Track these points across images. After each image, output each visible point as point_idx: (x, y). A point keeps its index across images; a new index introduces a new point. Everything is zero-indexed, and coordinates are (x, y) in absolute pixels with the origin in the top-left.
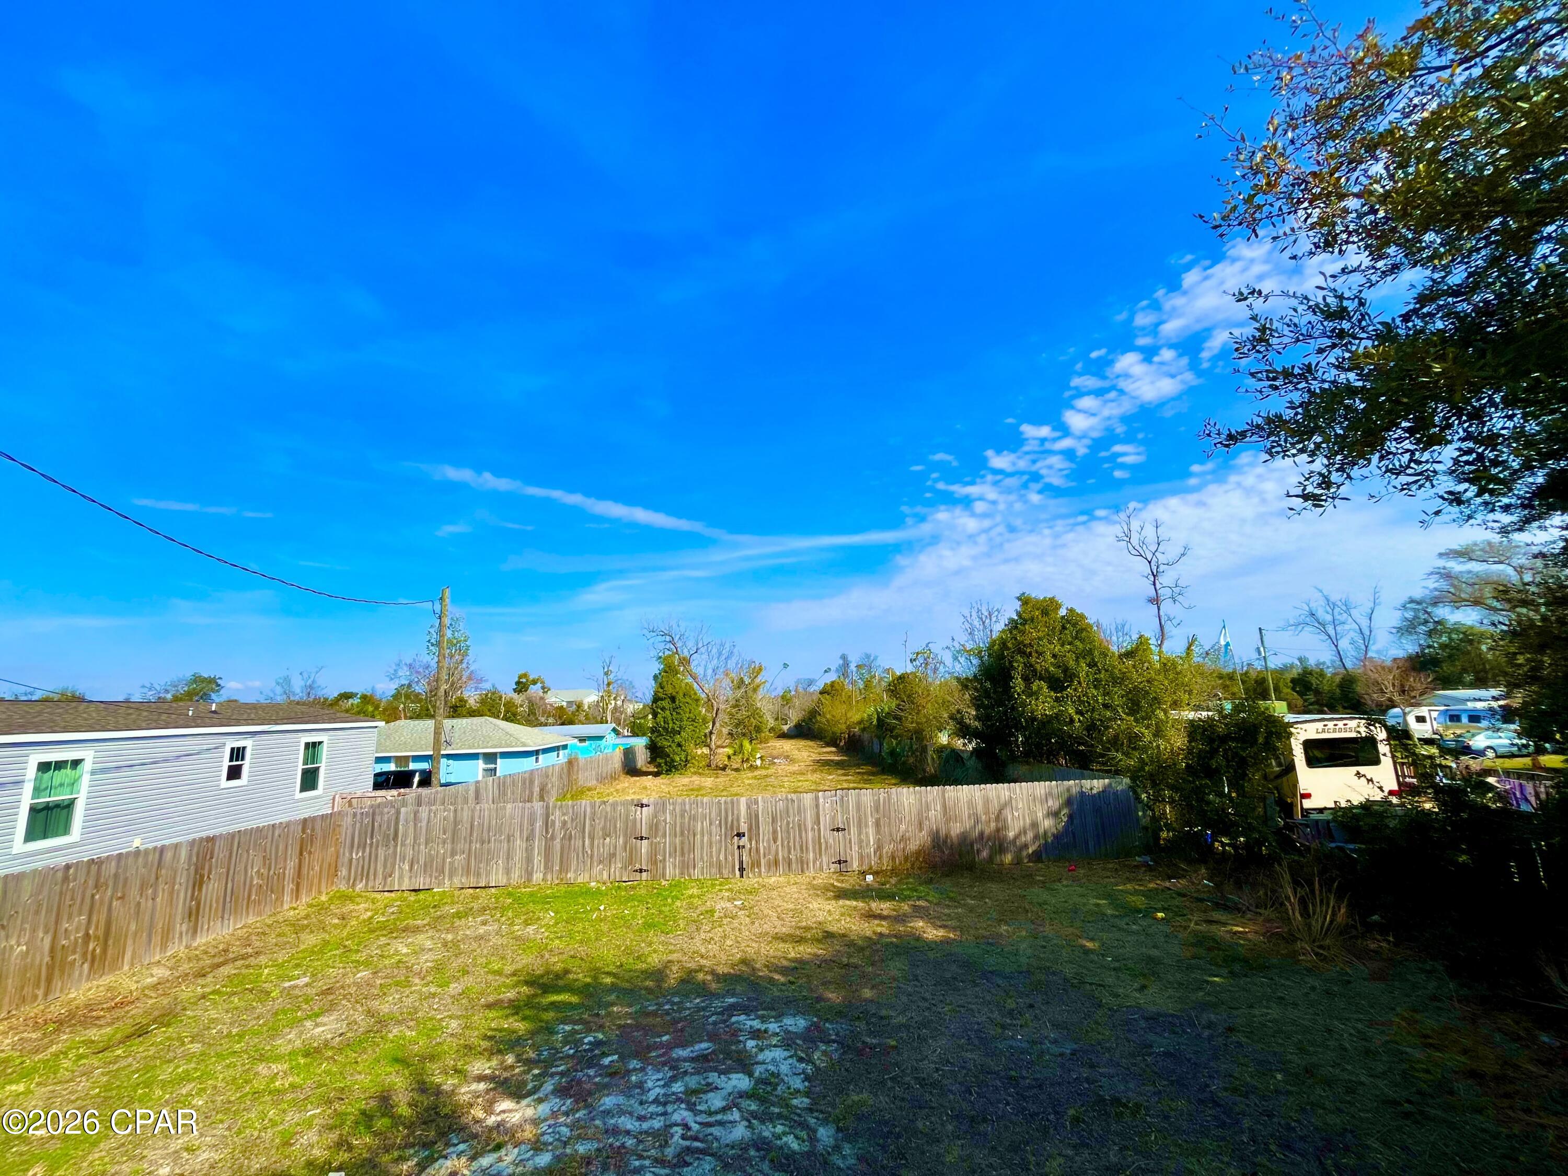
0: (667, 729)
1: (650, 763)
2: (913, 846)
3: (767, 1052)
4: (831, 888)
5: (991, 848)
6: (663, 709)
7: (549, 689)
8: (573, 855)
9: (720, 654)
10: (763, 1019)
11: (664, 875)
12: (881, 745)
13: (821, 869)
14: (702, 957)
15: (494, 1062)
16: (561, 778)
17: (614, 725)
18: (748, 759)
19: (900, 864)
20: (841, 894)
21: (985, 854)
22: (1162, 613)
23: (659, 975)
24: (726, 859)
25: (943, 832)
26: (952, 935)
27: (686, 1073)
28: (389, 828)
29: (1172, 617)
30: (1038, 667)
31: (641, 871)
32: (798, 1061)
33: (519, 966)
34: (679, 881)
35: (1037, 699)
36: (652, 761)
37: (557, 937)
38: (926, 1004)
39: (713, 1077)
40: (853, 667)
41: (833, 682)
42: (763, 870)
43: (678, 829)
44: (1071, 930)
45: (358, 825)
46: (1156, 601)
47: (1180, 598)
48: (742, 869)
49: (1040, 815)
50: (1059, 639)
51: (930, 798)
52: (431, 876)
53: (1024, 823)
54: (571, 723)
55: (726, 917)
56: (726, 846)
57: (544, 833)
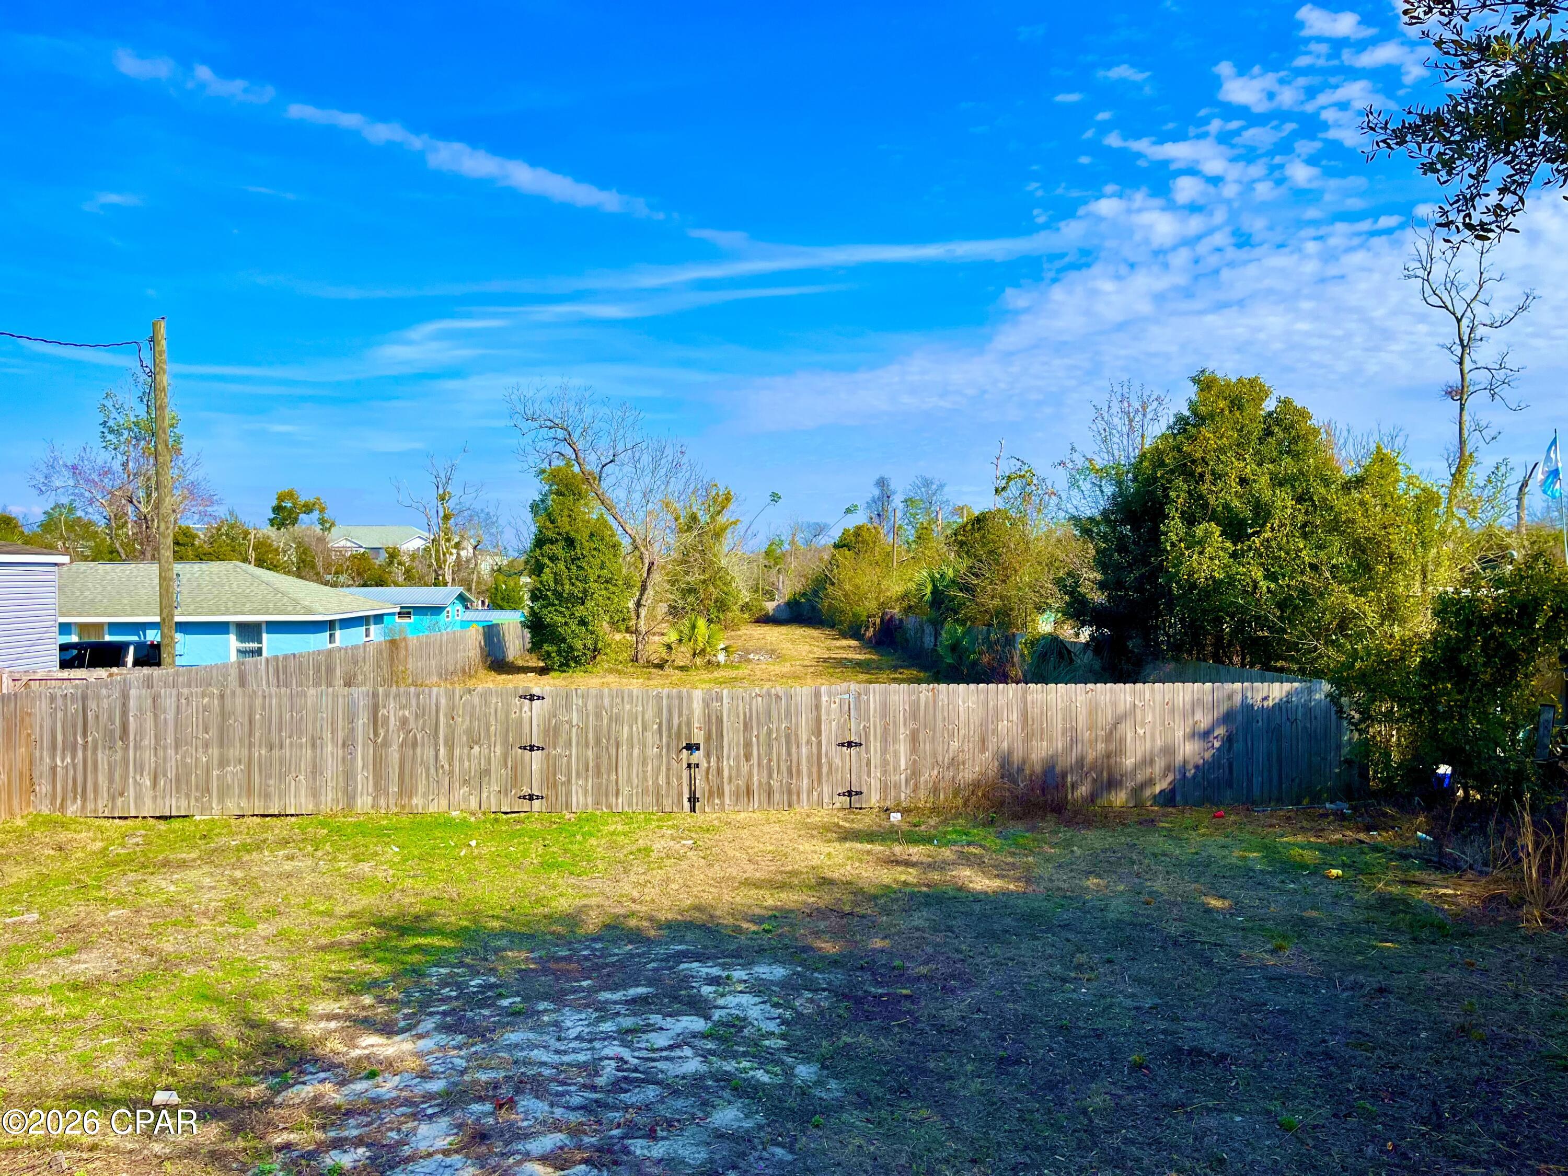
0: (561, 595)
1: (531, 651)
2: (968, 774)
3: (729, 998)
4: (835, 829)
5: (1095, 781)
6: (553, 559)
7: (333, 525)
8: (420, 770)
9: (656, 462)
10: (724, 967)
11: (568, 805)
12: (937, 635)
13: (820, 803)
14: (634, 901)
15: (345, 1002)
16: (379, 666)
17: (460, 589)
18: (703, 651)
19: (946, 799)
20: (847, 836)
21: (1083, 790)
22: (1466, 417)
23: (572, 920)
24: (668, 783)
25: (1017, 757)
26: (1012, 887)
27: (618, 1014)
28: (111, 719)
29: (1483, 423)
30: (1212, 499)
31: (531, 798)
32: (772, 1006)
33: (357, 907)
34: (593, 814)
35: (1201, 553)
36: (535, 647)
37: (409, 876)
38: (961, 956)
39: (655, 1019)
40: (897, 502)
41: (859, 528)
42: (727, 801)
43: (591, 736)
44: (1193, 886)
45: (60, 715)
46: (1458, 393)
47: (1504, 391)
48: (693, 800)
49: (1179, 734)
50: (1258, 452)
51: (1002, 701)
52: (188, 796)
53: (1153, 747)
54: (380, 583)
55: (668, 857)
56: (668, 763)
57: (372, 736)
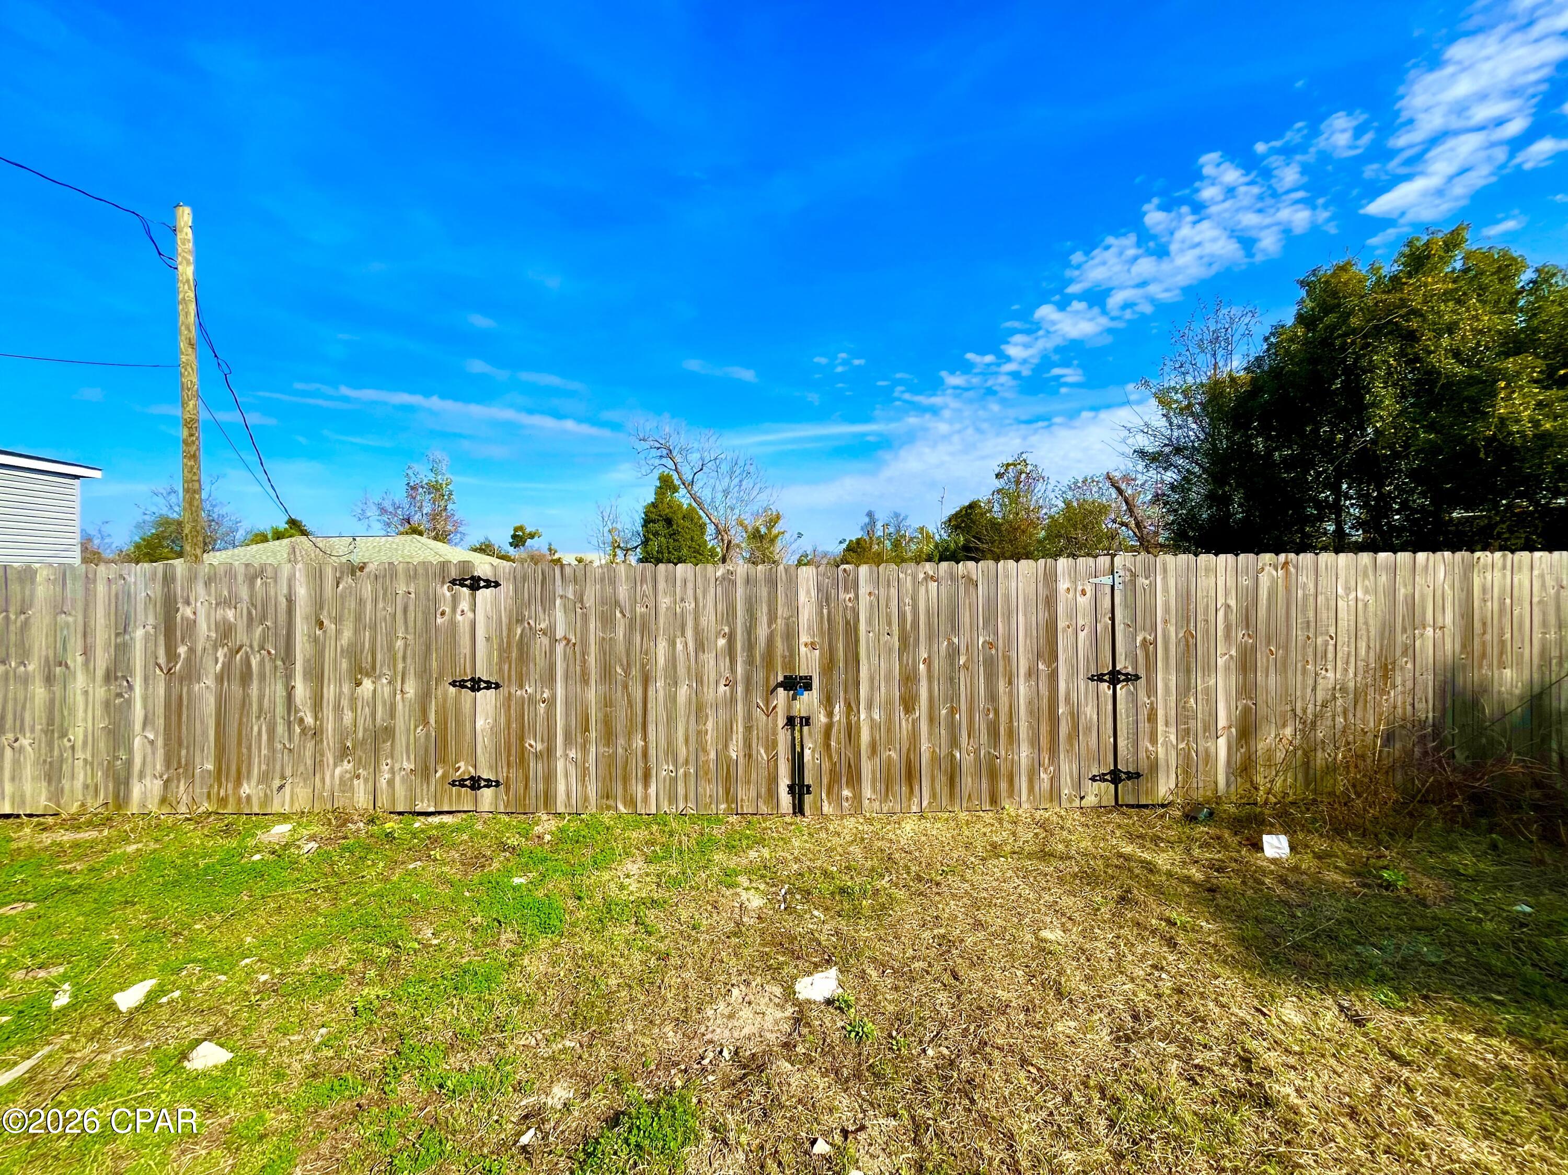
8: (258, 727)
11: (548, 798)
13: (1054, 794)
24: (748, 756)
31: (475, 783)
34: (597, 818)
41: (858, 540)
42: (867, 792)
43: (592, 660)
48: (799, 790)
51: (1423, 587)
56: (749, 717)
57: (162, 660)
